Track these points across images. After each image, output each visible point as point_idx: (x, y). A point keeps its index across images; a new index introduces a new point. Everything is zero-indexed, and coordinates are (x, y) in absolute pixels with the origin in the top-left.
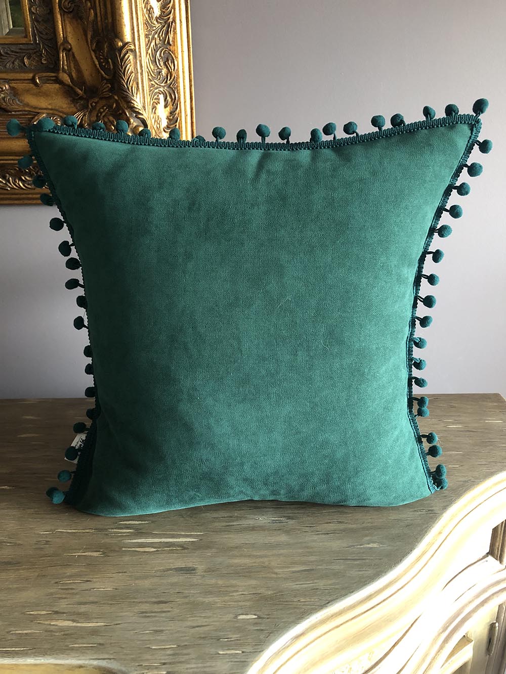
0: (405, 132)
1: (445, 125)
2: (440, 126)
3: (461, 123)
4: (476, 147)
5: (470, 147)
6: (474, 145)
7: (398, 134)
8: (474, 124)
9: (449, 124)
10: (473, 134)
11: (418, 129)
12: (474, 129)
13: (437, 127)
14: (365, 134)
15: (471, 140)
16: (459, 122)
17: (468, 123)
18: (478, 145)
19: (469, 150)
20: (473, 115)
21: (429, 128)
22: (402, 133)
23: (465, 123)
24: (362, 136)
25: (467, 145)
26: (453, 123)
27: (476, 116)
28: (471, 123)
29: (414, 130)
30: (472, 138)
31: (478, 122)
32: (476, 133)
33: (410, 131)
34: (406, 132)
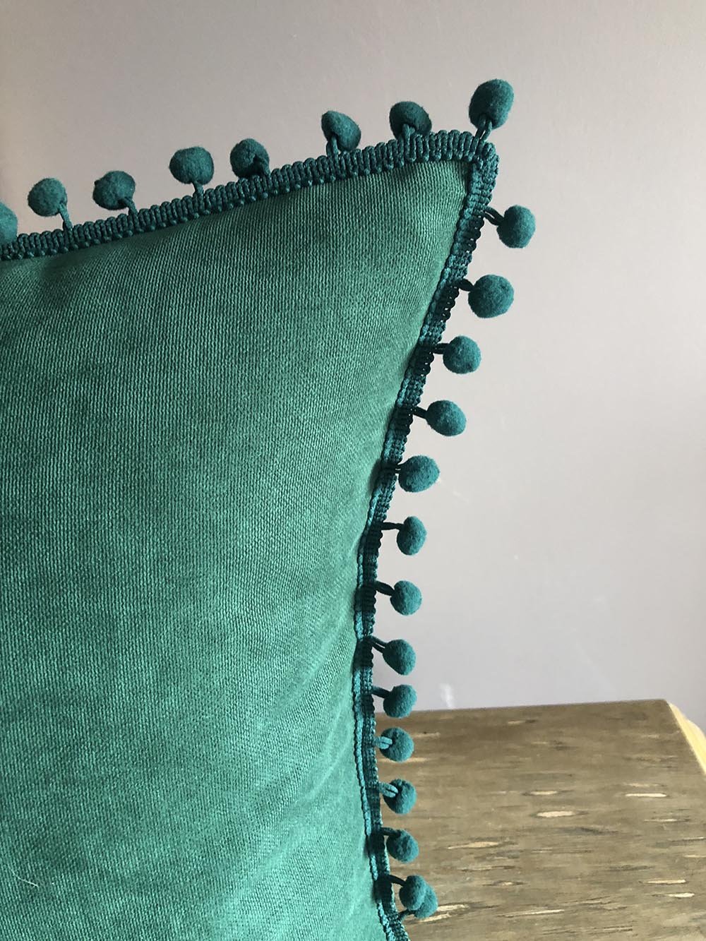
0: (266, 195)
1: (385, 169)
2: (368, 171)
3: (432, 159)
4: (489, 231)
5: (468, 230)
6: (482, 224)
7: (248, 201)
8: (474, 161)
9: (397, 165)
10: (474, 190)
11: (305, 185)
12: (476, 177)
13: (362, 174)
14: (154, 208)
15: (469, 210)
16: (427, 158)
17: (454, 156)
18: (493, 222)
19: (466, 239)
20: (467, 134)
21: (339, 178)
22: (259, 197)
23: (444, 158)
24: (143, 211)
25: (458, 224)
26: (407, 162)
27: (479, 133)
28: (465, 158)
29: (293, 189)
30: (471, 204)
31: (484, 152)
32: (482, 188)
33: (282, 192)
34: (271, 195)
